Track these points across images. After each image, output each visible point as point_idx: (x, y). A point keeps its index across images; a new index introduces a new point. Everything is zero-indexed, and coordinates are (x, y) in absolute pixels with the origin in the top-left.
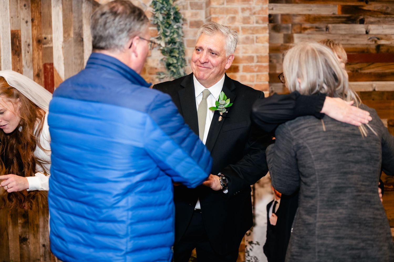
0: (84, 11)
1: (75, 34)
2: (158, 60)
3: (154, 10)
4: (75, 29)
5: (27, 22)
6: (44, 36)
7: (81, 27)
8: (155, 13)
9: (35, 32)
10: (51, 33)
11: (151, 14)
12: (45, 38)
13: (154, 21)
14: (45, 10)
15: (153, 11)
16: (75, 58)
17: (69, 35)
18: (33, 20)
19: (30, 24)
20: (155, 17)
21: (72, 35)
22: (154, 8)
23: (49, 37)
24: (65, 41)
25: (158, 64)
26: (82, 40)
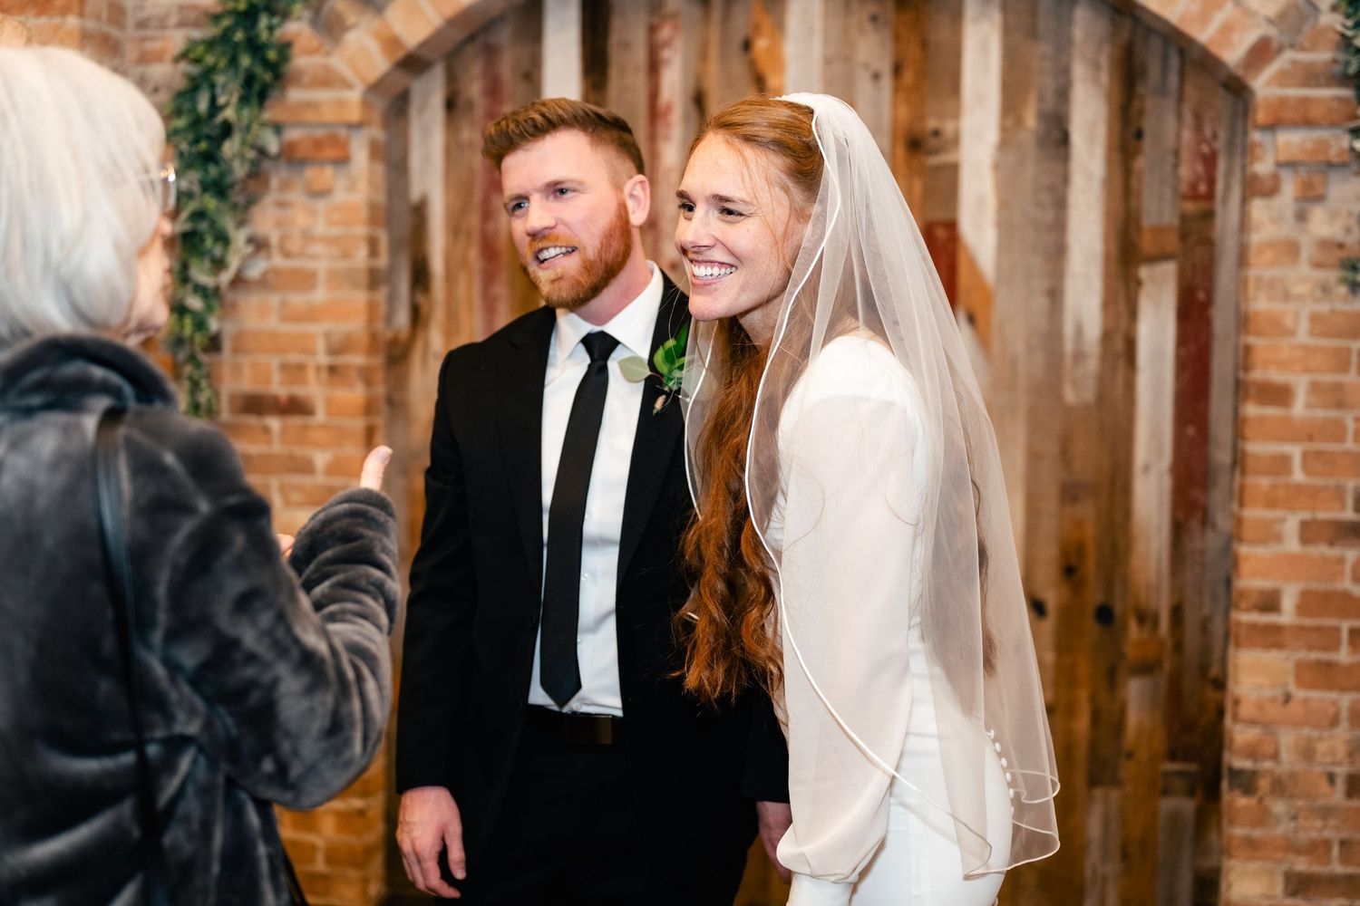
0: (1078, 33)
1: (1043, 116)
2: (1350, 214)
3: (1350, 23)
4: (1041, 99)
5: (876, 77)
6: (932, 123)
7: (1063, 93)
8: (1349, 33)
9: (903, 111)
10: (956, 114)
11: (1337, 38)
12: (936, 133)
13: (1347, 64)
14: (941, 33)
15: (1345, 26)
16: (1039, 205)
17: (1019, 121)
18: (897, 70)
19: (887, 82)
20: (1352, 50)
21: (1031, 120)
22: (1348, 16)
23: (949, 127)
24: (1005, 143)
25: (1348, 230)
26: (1064, 140)
